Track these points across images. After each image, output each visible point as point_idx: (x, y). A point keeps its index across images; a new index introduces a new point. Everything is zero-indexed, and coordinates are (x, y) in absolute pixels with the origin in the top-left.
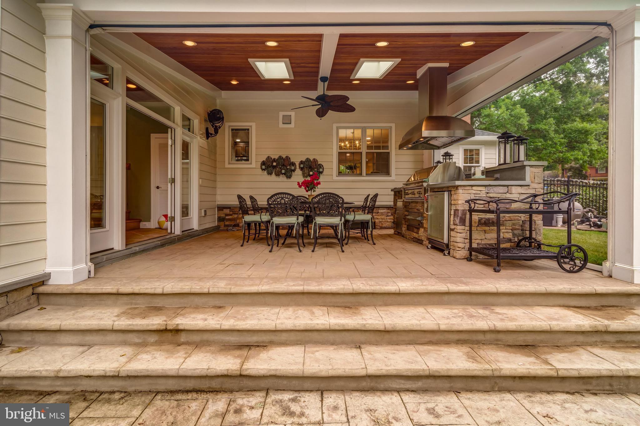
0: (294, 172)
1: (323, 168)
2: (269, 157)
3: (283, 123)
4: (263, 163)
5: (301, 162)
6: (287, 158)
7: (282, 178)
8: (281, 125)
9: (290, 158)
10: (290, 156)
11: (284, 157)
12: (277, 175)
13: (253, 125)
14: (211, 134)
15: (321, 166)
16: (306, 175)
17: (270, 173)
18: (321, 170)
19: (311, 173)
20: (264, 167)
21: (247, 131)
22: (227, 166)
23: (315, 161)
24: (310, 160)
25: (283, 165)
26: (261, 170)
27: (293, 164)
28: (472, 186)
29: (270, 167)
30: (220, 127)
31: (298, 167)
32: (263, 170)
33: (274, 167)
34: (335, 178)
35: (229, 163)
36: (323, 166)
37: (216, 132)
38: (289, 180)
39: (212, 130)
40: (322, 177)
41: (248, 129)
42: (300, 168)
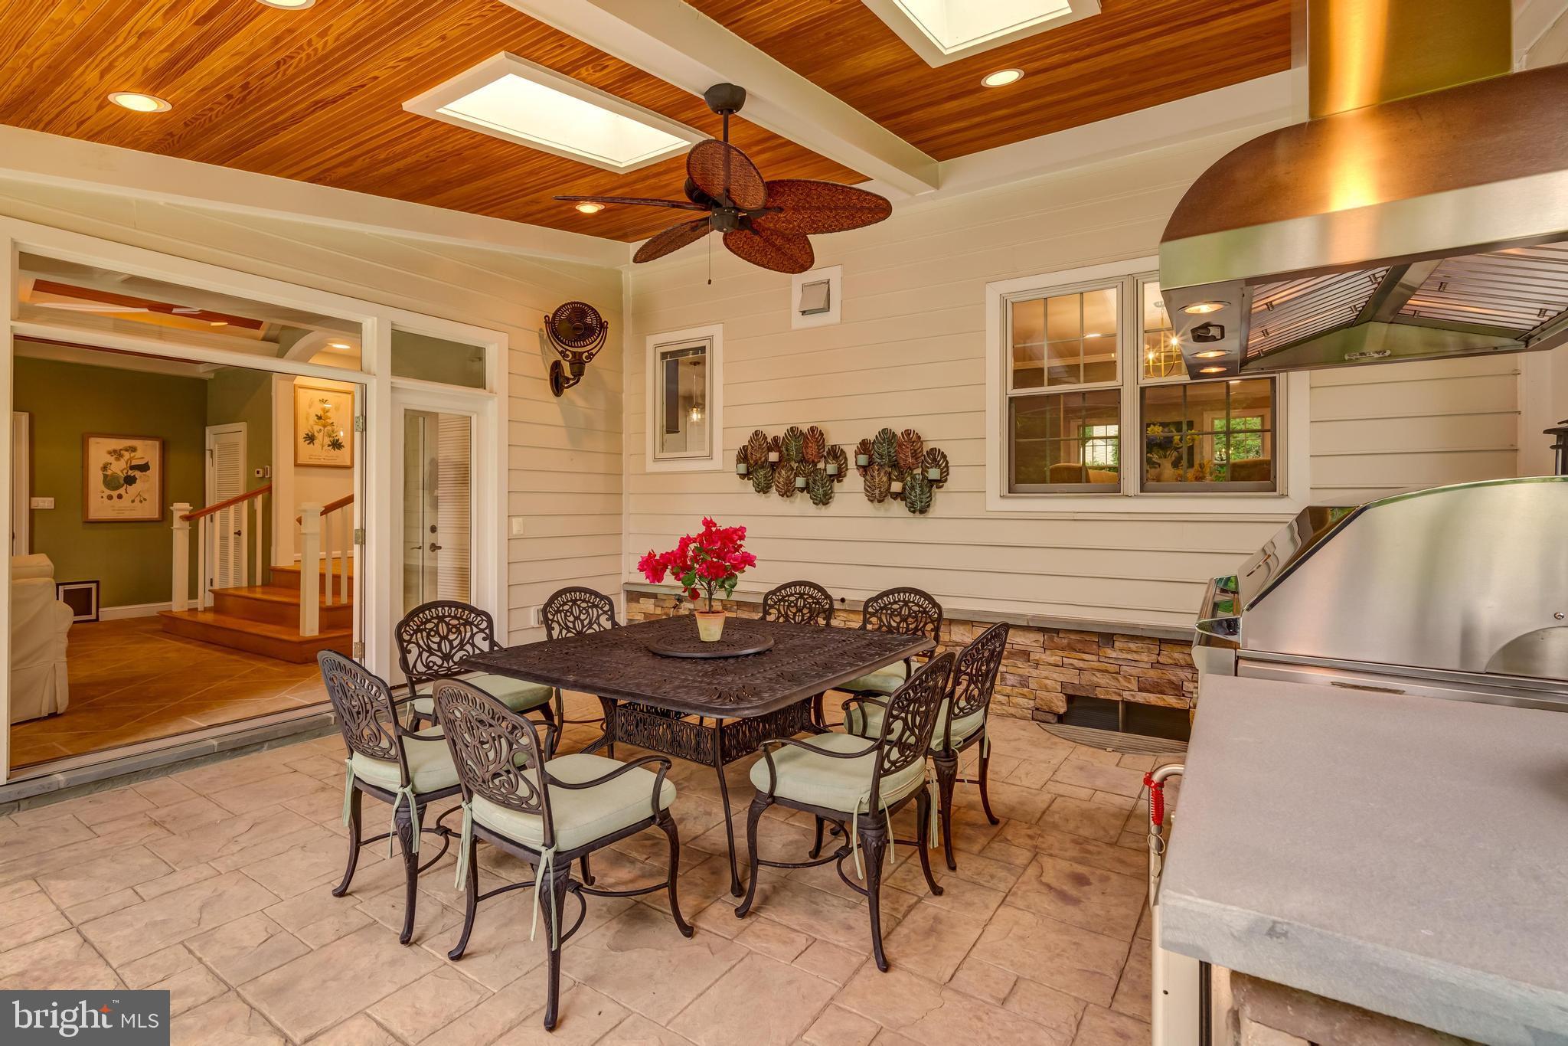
0: (839, 481)
1: (947, 466)
2: (756, 433)
3: (804, 313)
4: (743, 456)
5: (865, 447)
6: (813, 436)
7: (802, 503)
8: (799, 322)
9: (821, 434)
10: (821, 426)
11: (805, 428)
12: (787, 492)
13: (716, 331)
14: (568, 380)
15: (937, 458)
16: (877, 492)
17: (763, 489)
18: (934, 474)
19: (896, 487)
20: (743, 468)
21: (698, 356)
22: (651, 467)
23: (912, 439)
24: (894, 436)
25: (803, 460)
26: (737, 477)
27: (836, 454)
29: (762, 467)
30: (591, 356)
31: (851, 463)
32: (743, 476)
33: (774, 468)
34: (994, 504)
35: (657, 460)
36: (944, 457)
37: (578, 373)
38: (823, 510)
39: (566, 369)
40: (941, 501)
41: (703, 349)
42: (859, 467)
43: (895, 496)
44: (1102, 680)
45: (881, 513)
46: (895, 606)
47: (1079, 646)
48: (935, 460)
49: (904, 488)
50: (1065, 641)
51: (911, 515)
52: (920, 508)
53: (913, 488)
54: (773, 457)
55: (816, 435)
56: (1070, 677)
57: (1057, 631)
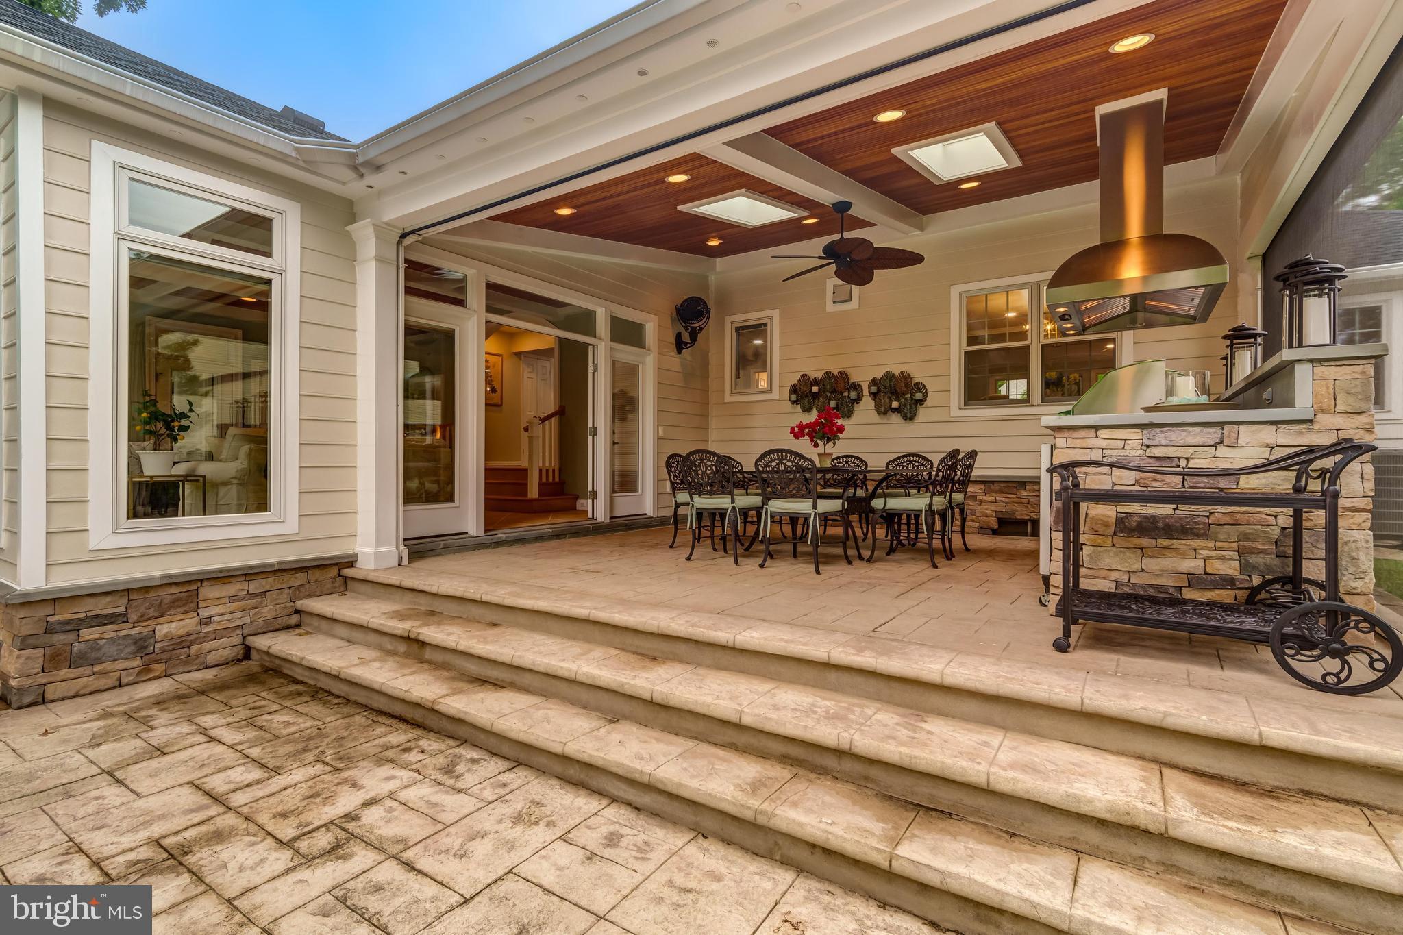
0: (858, 403)
1: (926, 392)
2: (803, 376)
3: (834, 303)
4: (794, 390)
5: (874, 382)
6: (841, 376)
8: (830, 307)
9: (847, 375)
10: (847, 371)
11: (836, 372)
13: (775, 314)
14: (686, 344)
15: (920, 387)
16: (883, 408)
17: (807, 408)
18: (918, 396)
19: (895, 404)
20: (794, 397)
21: (762, 328)
22: (730, 398)
23: (906, 377)
24: (894, 375)
25: (834, 391)
26: (789, 403)
27: (856, 387)
29: (807, 396)
30: (701, 329)
31: (866, 392)
32: (793, 402)
33: (815, 396)
34: (956, 412)
35: (732, 394)
36: (925, 386)
37: (694, 340)
38: (847, 421)
39: (686, 337)
40: (923, 415)
41: (765, 325)
42: (870, 394)
43: (895, 410)
44: (1018, 508)
45: (885, 421)
46: (904, 464)
47: (1005, 490)
48: (919, 389)
49: (900, 406)
50: (997, 488)
51: (904, 421)
52: (909, 417)
53: (905, 405)
54: (815, 389)
55: (843, 376)
56: (1000, 508)
57: (993, 482)
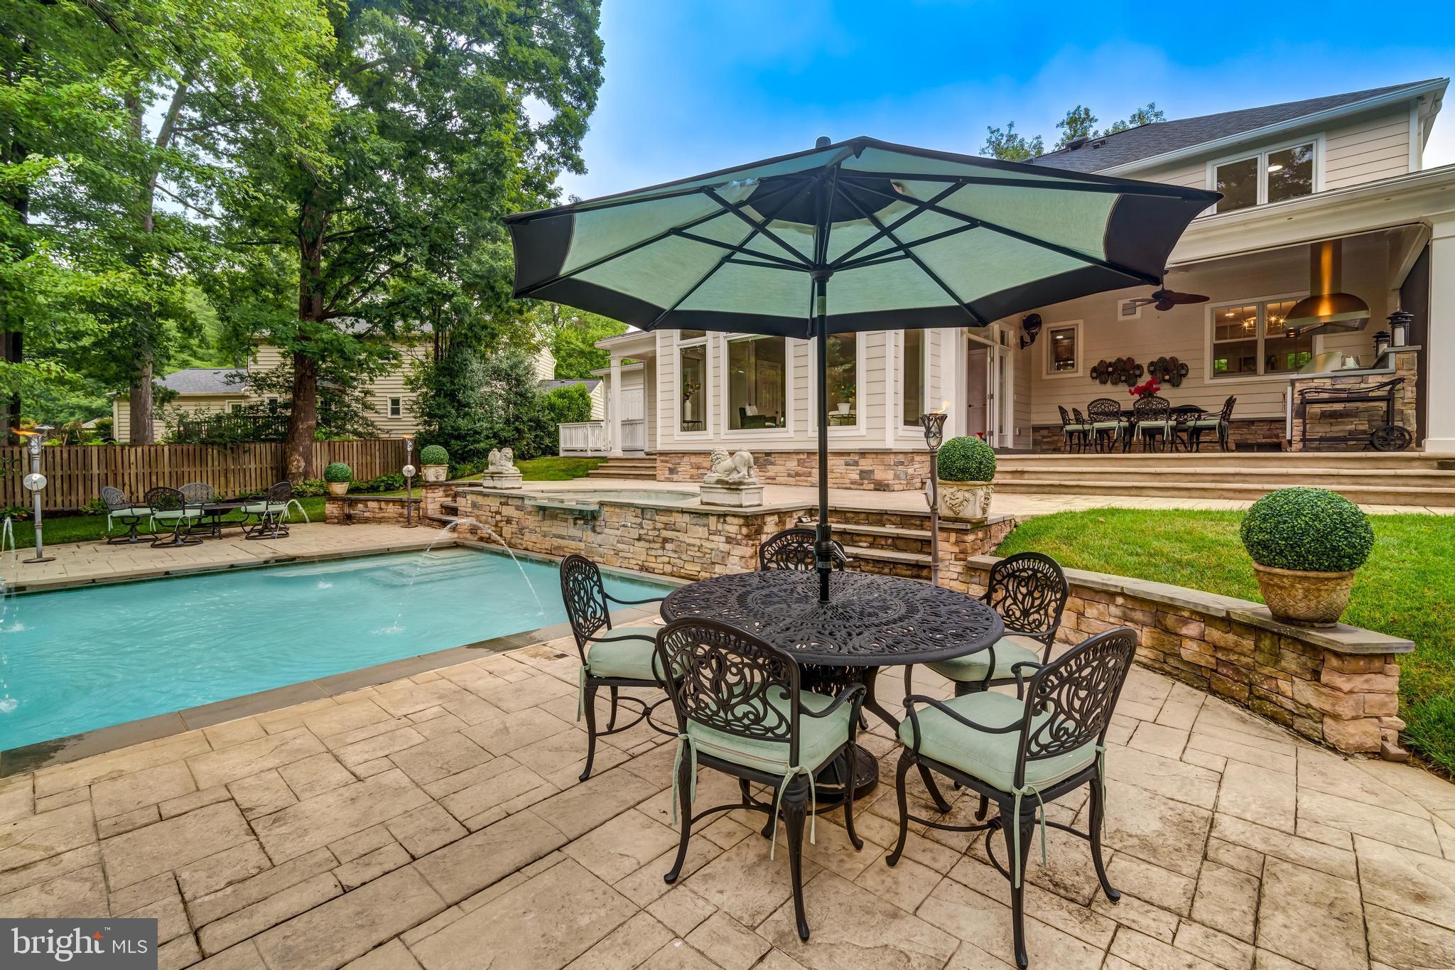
0: (1140, 376)
1: (1188, 369)
2: (1102, 361)
3: (1124, 315)
4: (1094, 370)
5: (1152, 364)
7: (1122, 386)
8: (1121, 318)
9: (1133, 360)
10: (1132, 357)
11: (1125, 359)
12: (1115, 383)
13: (1081, 322)
14: (1027, 343)
15: (1184, 366)
16: (1158, 380)
17: (1104, 382)
18: (1183, 372)
19: (1167, 377)
20: (1094, 375)
21: (1071, 331)
22: (1045, 377)
23: (1174, 360)
24: (1165, 359)
25: (1124, 370)
26: (1090, 378)
27: (1139, 367)
28: (1313, 379)
29: (1104, 374)
30: (1037, 333)
31: (1146, 370)
32: (1093, 378)
33: (1109, 374)
34: (1208, 381)
35: (1048, 374)
36: (1187, 366)
37: (1033, 340)
39: (1027, 339)
40: (1185, 382)
41: (1073, 329)
42: (1149, 371)
43: (1166, 381)
44: (1249, 436)
47: (1241, 426)
49: (1170, 378)
51: (1172, 387)
52: (1176, 385)
53: (1174, 378)
54: (1110, 369)
55: (1130, 360)
56: (1238, 437)
